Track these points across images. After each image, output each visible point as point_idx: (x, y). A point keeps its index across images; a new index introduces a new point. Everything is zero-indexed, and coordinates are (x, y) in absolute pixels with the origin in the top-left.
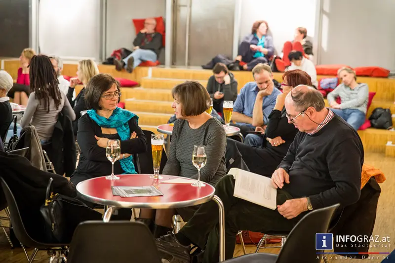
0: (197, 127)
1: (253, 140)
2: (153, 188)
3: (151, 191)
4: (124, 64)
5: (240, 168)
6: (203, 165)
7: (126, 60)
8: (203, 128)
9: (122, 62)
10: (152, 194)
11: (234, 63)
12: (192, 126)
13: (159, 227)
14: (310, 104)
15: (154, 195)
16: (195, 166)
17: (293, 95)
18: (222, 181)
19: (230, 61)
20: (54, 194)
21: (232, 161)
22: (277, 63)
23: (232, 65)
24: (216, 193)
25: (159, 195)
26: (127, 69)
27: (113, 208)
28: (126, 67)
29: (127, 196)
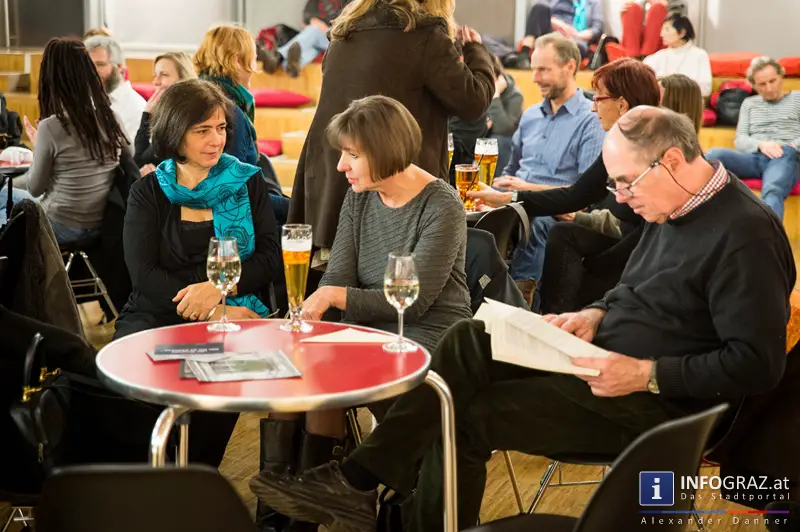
0: (401, 204)
1: (542, 227)
2: (280, 356)
3: (274, 364)
4: (281, 59)
5: (502, 300)
6: (409, 302)
7: (284, 51)
8: (414, 206)
9: (277, 53)
10: (274, 374)
11: (516, 53)
12: (390, 203)
13: (314, 438)
14: (670, 143)
15: (280, 376)
16: (391, 303)
17: (624, 128)
18: (451, 335)
19: (508, 50)
20: (50, 370)
21: (484, 281)
22: (608, 51)
23: (512, 56)
24: (432, 367)
25: (291, 375)
26: (288, 70)
27: (175, 410)
28: (285, 64)
29: (213, 378)
